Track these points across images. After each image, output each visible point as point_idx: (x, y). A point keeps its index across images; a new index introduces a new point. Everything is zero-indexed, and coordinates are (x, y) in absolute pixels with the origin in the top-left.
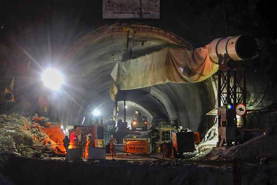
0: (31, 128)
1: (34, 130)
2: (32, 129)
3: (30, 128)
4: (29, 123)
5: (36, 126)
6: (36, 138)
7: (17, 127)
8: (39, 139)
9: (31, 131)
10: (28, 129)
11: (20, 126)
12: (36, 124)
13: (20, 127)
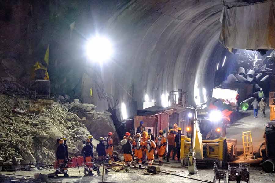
0: (65, 121)
1: (70, 124)
2: (66, 123)
3: (63, 122)
4: (63, 114)
5: (73, 118)
6: (70, 136)
7: (44, 121)
8: (74, 138)
9: (65, 127)
10: (61, 123)
11: (48, 120)
12: (73, 115)
13: (47, 122)
